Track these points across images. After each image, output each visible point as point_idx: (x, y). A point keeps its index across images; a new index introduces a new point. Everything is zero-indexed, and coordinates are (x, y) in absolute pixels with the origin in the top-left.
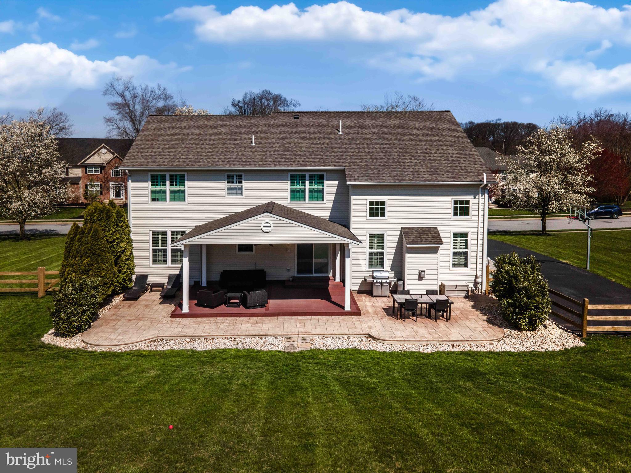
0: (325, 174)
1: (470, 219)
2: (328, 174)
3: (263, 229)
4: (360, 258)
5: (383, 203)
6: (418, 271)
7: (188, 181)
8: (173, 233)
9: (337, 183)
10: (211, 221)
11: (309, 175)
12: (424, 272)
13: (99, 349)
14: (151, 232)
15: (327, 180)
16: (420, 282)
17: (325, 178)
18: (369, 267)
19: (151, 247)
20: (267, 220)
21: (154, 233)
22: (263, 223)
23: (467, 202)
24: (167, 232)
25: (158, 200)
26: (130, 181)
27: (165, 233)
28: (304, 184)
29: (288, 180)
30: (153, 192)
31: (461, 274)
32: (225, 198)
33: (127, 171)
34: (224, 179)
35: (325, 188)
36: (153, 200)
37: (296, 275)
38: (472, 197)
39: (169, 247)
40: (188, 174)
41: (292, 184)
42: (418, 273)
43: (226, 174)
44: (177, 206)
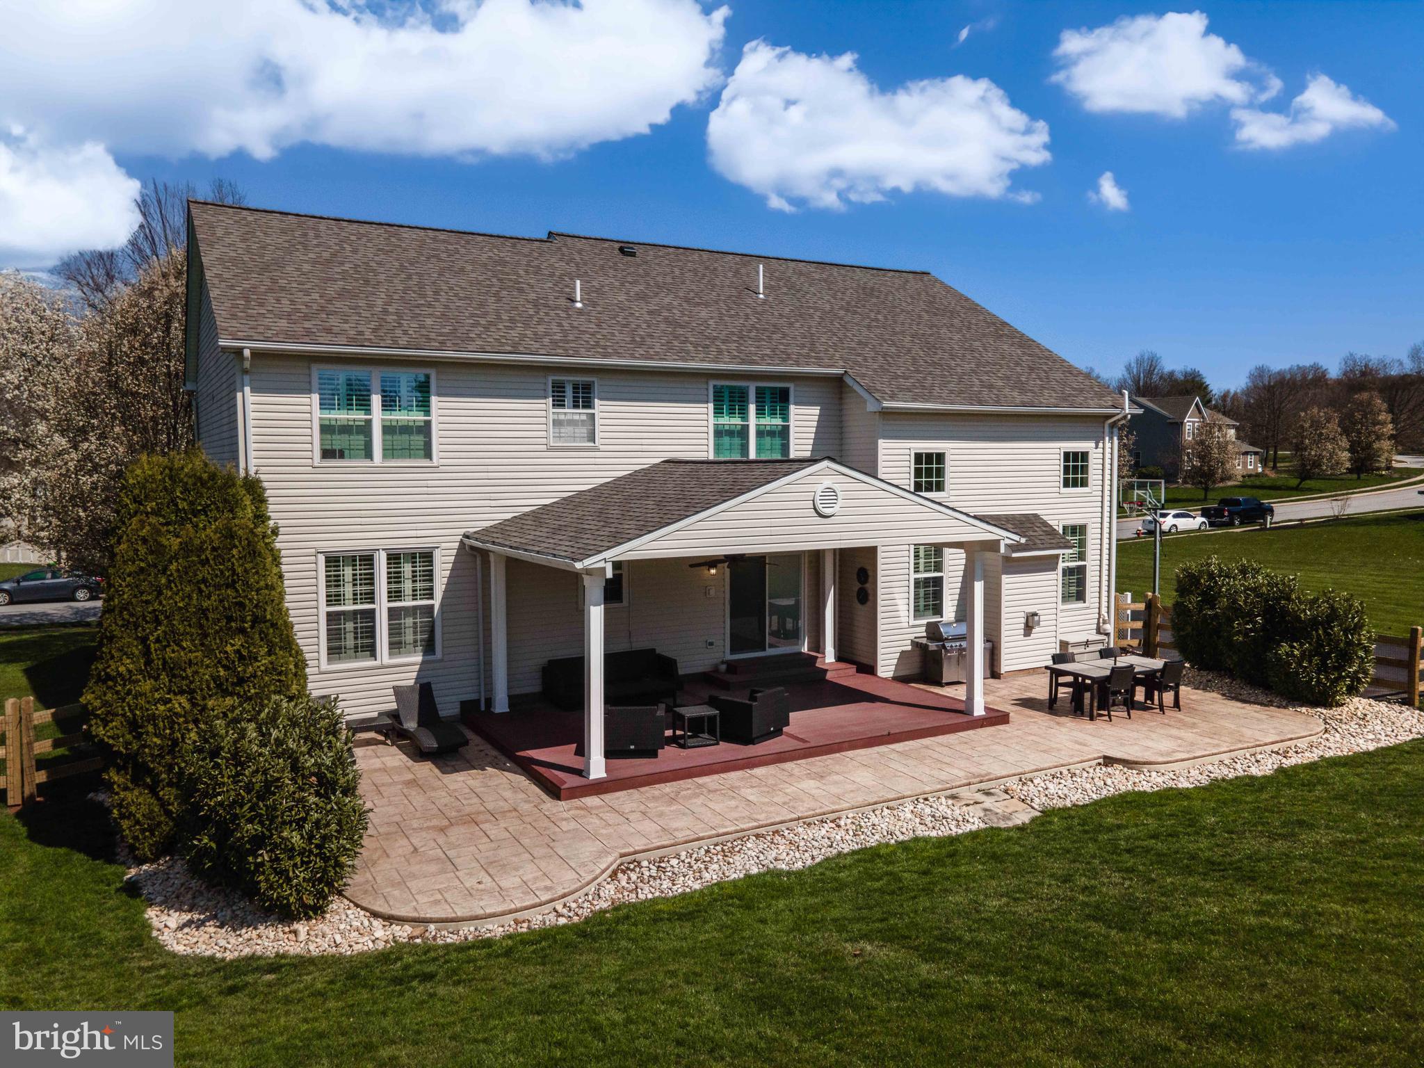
0: (791, 386)
1: (1089, 494)
2: (798, 389)
3: (820, 507)
4: (896, 596)
5: (940, 457)
6: (1023, 614)
7: (439, 395)
8: (394, 558)
9: (816, 411)
10: (509, 516)
11: (757, 388)
12: (1035, 614)
13: (495, 930)
14: (322, 558)
15: (796, 404)
16: (1028, 641)
17: (792, 398)
18: (915, 617)
19: (324, 609)
20: (827, 482)
21: (333, 561)
22: (819, 489)
23: (1085, 456)
24: (376, 555)
25: (342, 455)
26: (247, 389)
27: (367, 560)
28: (744, 413)
29: (707, 402)
30: (326, 429)
31: (1075, 618)
32: (548, 450)
33: (247, 353)
34: (542, 393)
35: (792, 423)
36: (327, 454)
37: (729, 657)
38: (1092, 444)
39: (382, 606)
40: (438, 373)
41: (718, 411)
42: (1023, 620)
43: (551, 379)
44: (408, 472)
